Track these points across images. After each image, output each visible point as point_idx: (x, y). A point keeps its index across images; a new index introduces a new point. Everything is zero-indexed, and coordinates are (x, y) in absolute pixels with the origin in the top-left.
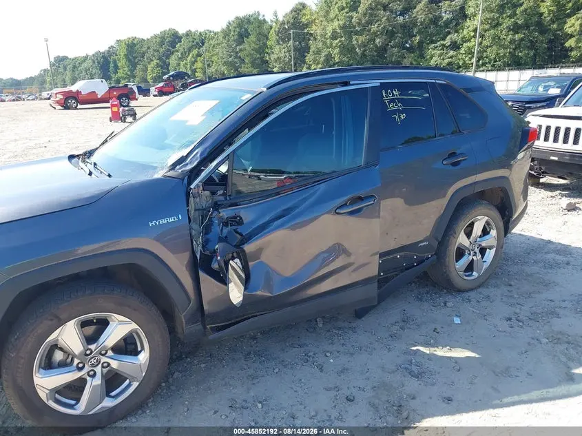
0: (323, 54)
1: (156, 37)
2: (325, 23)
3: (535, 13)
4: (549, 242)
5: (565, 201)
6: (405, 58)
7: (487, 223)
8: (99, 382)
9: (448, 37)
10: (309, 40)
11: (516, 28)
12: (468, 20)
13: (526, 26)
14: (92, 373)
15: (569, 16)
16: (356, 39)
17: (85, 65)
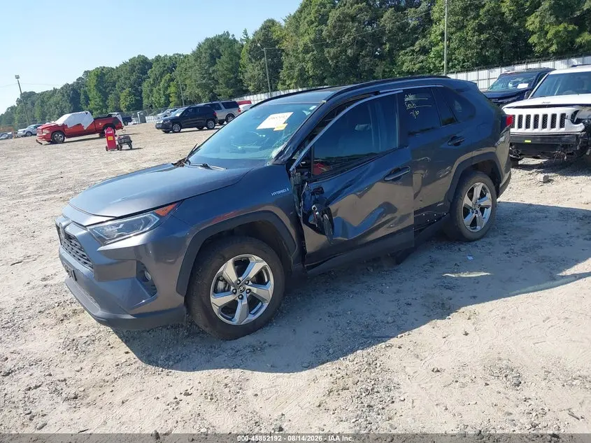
0: (297, 69)
1: (125, 64)
2: (295, 38)
3: (497, 13)
4: (531, 205)
5: (541, 177)
6: (377, 65)
7: (483, 188)
8: (246, 303)
9: (417, 43)
10: (281, 56)
11: (481, 29)
12: (434, 25)
13: (490, 25)
14: (240, 297)
15: (529, 14)
16: (328, 52)
17: (54, 99)
